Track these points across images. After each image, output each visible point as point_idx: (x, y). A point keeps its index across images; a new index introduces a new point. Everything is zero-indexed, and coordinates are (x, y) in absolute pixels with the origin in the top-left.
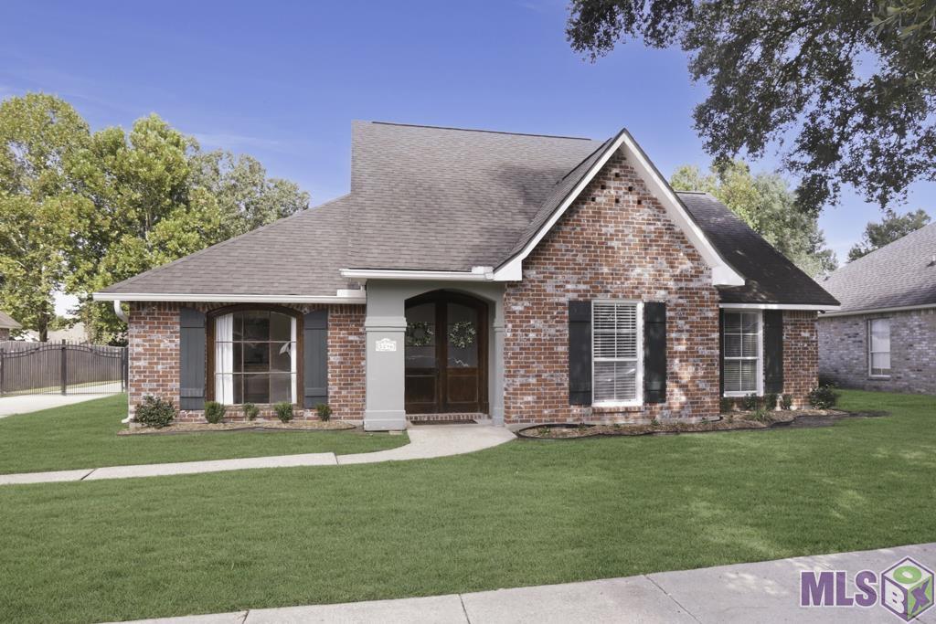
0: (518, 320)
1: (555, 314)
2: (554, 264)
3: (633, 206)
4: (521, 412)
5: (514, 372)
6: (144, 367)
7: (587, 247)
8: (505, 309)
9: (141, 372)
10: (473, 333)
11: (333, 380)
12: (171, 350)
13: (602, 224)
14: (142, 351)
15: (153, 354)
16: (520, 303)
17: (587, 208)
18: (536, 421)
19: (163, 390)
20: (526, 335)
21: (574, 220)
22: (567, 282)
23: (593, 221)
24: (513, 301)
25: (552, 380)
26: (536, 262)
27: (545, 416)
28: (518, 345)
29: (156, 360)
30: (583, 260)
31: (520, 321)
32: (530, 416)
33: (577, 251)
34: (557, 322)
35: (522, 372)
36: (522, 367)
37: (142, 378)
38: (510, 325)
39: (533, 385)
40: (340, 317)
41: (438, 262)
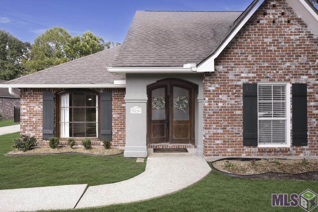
0: (212, 96)
1: (234, 91)
2: (233, 62)
3: (285, 24)
4: (213, 150)
5: (210, 126)
6: (27, 119)
7: (254, 51)
8: (204, 89)
9: (26, 122)
10: (187, 102)
11: (114, 127)
12: (39, 111)
13: (264, 36)
14: (26, 112)
15: (31, 113)
16: (213, 85)
17: (254, 27)
18: (223, 155)
19: (35, 130)
20: (217, 104)
21: (246, 35)
22: (242, 72)
23: (258, 35)
24: (209, 84)
25: (233, 131)
26: (222, 61)
27: (228, 152)
28: (212, 110)
29: (32, 116)
30: (252, 59)
31: (213, 96)
32: (219, 152)
33: (248, 54)
34: (235, 96)
35: (214, 126)
36: (214, 123)
37: (26, 124)
38: (207, 99)
39: (221, 134)
40: (118, 94)
41: (164, 63)
